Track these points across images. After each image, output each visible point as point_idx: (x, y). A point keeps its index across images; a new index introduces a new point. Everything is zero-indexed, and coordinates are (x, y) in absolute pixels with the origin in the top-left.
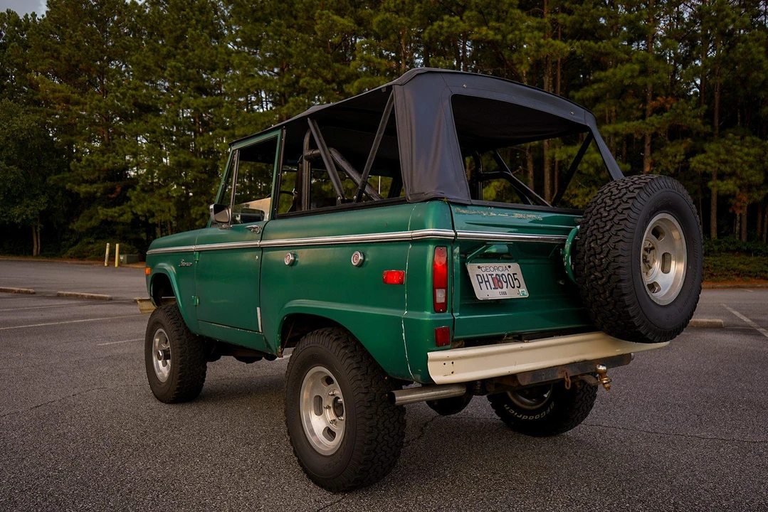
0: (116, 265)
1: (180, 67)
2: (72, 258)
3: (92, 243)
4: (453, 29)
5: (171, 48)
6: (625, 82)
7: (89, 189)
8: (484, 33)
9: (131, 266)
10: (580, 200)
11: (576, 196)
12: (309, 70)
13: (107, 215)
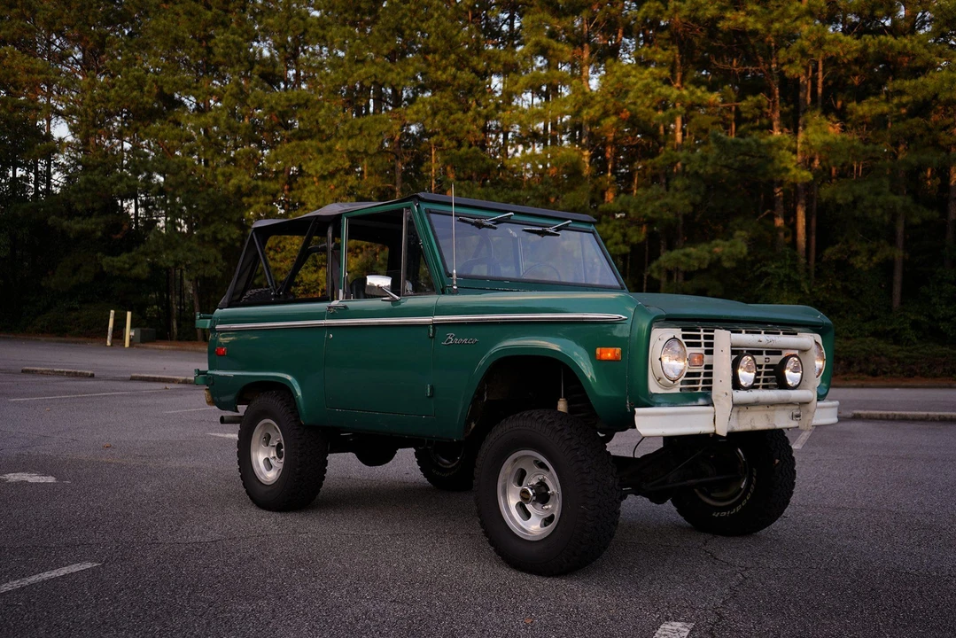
0: (127, 345)
1: (241, 43)
2: (43, 332)
3: (76, 309)
4: (700, 13)
5: (220, 12)
6: (939, 97)
7: (84, 226)
8: (742, 20)
9: (150, 345)
10: (864, 259)
11: (857, 253)
12: (453, 56)
13: (113, 266)
